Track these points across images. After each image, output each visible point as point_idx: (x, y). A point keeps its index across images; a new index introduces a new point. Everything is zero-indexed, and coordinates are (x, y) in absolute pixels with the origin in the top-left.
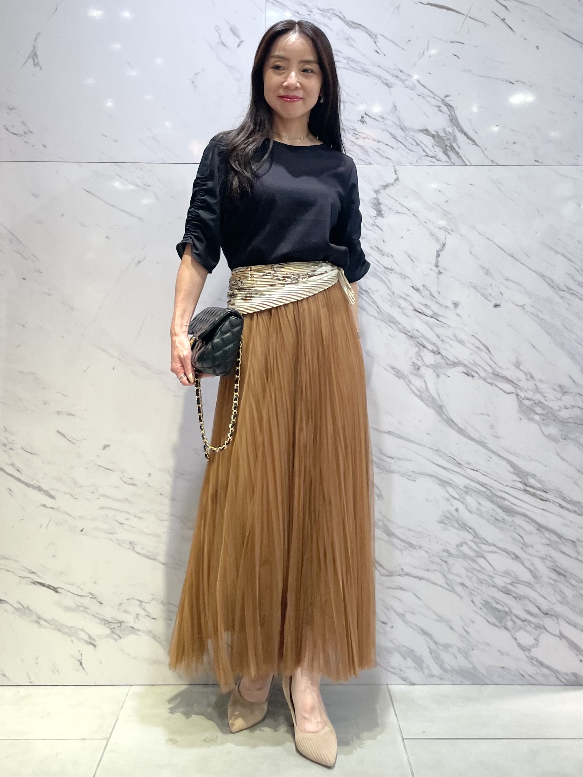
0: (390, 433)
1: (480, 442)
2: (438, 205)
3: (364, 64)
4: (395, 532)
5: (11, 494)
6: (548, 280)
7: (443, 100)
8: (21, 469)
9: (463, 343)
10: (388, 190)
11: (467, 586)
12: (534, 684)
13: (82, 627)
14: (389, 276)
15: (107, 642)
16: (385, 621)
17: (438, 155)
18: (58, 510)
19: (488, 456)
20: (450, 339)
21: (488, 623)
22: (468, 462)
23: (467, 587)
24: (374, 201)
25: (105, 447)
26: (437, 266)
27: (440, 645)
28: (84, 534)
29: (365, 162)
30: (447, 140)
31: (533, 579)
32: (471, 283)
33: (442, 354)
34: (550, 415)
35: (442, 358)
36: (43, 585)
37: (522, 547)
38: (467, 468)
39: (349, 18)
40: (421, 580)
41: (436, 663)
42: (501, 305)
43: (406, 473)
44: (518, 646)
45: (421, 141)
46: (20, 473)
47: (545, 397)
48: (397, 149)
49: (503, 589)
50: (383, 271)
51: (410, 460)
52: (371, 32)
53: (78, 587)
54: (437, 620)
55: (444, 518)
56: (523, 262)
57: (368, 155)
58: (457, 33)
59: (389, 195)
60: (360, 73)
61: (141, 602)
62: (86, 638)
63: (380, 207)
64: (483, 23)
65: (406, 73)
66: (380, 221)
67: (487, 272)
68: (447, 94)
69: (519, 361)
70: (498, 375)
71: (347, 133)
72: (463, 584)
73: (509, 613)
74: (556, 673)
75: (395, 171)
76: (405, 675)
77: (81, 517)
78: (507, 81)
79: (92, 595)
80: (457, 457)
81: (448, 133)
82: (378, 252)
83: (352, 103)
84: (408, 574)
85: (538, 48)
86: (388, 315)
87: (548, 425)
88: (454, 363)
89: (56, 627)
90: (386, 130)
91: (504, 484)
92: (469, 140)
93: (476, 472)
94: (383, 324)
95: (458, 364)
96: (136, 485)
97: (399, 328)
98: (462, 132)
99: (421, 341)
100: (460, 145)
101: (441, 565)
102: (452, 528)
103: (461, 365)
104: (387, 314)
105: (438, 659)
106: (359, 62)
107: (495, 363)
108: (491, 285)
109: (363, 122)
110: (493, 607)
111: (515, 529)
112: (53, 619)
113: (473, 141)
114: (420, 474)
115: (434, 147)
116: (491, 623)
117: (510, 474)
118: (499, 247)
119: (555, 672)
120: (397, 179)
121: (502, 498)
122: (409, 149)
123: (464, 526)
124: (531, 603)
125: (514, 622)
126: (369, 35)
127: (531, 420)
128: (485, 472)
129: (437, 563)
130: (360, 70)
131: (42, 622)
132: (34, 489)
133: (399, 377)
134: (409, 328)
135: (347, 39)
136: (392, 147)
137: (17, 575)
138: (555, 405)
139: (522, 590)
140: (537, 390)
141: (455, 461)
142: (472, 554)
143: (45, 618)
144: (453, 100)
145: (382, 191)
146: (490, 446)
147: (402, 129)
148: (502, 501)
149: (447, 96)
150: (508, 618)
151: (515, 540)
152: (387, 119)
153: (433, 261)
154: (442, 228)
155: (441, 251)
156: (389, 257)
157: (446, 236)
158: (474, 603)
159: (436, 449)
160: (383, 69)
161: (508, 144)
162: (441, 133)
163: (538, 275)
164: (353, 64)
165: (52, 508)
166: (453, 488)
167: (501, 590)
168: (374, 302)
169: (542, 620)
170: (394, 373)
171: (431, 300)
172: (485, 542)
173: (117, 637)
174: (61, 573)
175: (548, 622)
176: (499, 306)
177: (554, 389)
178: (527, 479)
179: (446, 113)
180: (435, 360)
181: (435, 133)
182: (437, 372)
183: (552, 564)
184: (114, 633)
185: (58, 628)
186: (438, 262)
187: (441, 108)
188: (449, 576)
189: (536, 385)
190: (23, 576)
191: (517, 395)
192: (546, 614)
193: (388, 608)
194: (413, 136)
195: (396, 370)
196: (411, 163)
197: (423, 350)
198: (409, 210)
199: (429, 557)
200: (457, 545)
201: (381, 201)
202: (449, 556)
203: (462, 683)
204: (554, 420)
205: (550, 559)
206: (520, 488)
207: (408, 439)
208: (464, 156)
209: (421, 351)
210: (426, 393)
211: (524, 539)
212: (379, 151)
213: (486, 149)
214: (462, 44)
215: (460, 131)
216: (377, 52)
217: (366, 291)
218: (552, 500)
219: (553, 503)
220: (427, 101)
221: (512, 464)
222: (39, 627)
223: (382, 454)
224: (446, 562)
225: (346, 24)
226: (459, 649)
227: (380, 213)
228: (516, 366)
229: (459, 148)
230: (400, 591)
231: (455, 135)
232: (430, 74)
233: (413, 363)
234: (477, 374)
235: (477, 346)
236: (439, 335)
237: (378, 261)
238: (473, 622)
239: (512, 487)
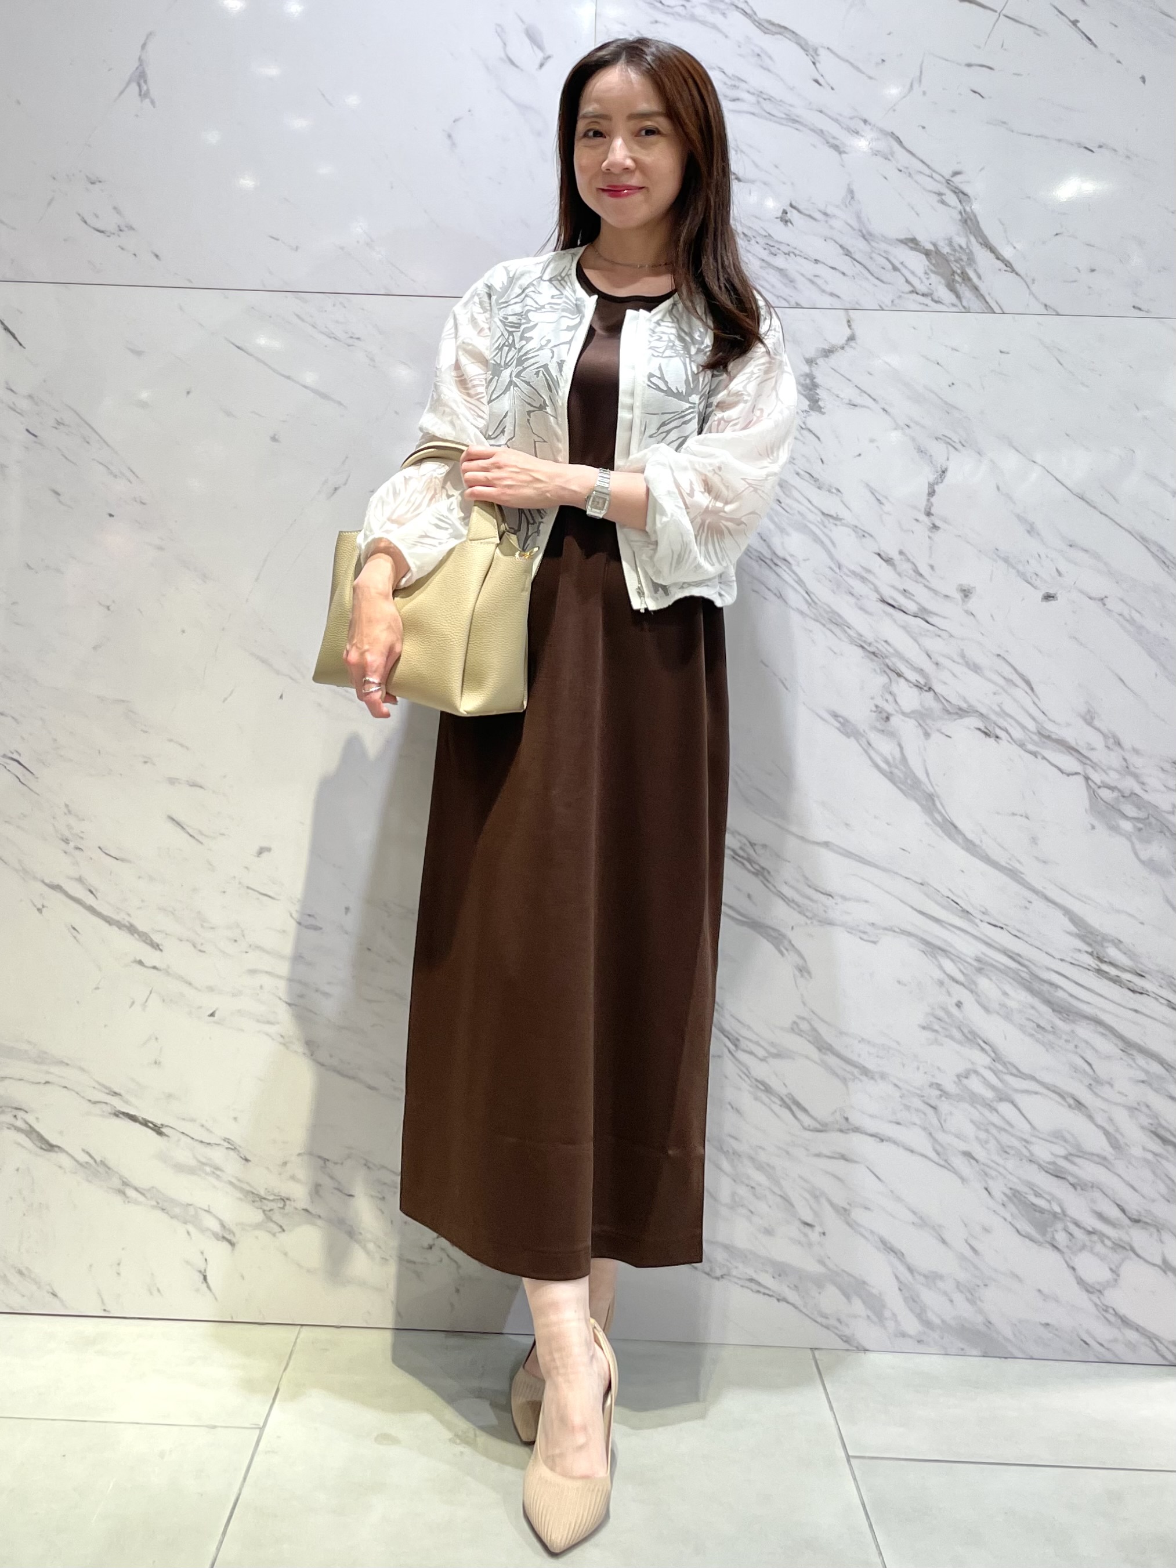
0: (826, 844)
1: (1010, 870)
2: (933, 392)
3: (791, 105)
4: (834, 1045)
5: (75, 937)
6: (1154, 549)
7: (948, 182)
8: (96, 890)
9: (978, 671)
10: (834, 360)
11: (977, 1157)
12: (1109, 1360)
13: (209, 1206)
14: (831, 530)
15: (257, 1238)
16: (809, 1221)
17: (936, 290)
18: (167, 972)
19: (1026, 899)
20: (954, 661)
21: (1017, 1234)
22: (983, 910)
23: (977, 1161)
24: (805, 380)
25: (261, 851)
26: (929, 514)
27: (920, 1274)
28: (215, 1022)
29: (788, 302)
30: (955, 261)
31: (1111, 1150)
32: (997, 549)
33: (936, 691)
34: (1152, 820)
35: (935, 699)
36: (133, 1118)
37: (1090, 1084)
38: (981, 921)
39: (762, 14)
40: (885, 1143)
41: (911, 1310)
42: (1059, 596)
43: (858, 926)
44: (1078, 1283)
45: (902, 263)
46: (96, 898)
47: (1143, 784)
48: (853, 276)
49: (1051, 1167)
50: (819, 520)
51: (866, 902)
52: (807, 44)
53: (203, 1126)
54: (913, 1223)
55: (932, 1019)
56: (1103, 511)
57: (794, 287)
58: (979, 47)
59: (836, 368)
60: (782, 124)
61: (326, 1160)
62: (215, 1227)
63: (818, 391)
64: (1032, 29)
65: (874, 126)
66: (814, 420)
67: (1029, 529)
68: (957, 168)
69: (1092, 710)
70: (1049, 737)
71: (753, 242)
72: (968, 1155)
73: (1061, 1216)
74: (1155, 1341)
75: (849, 321)
76: (847, 1332)
77: (211, 989)
78: (1079, 145)
79: (228, 1142)
80: (962, 898)
81: (957, 248)
82: (811, 483)
83: (765, 184)
84: (857, 1130)
85: (1144, 82)
86: (828, 609)
87: (1148, 841)
88: (960, 709)
89: (158, 1203)
90: (831, 239)
91: (1058, 956)
92: (999, 262)
93: (999, 930)
94: (816, 627)
95: (968, 712)
96: (321, 929)
97: (849, 636)
98: (986, 247)
99: (892, 662)
100: (981, 271)
101: (925, 1114)
102: (947, 1040)
103: (975, 715)
104: (825, 607)
105: (914, 1301)
106: (781, 101)
107: (1043, 713)
108: (1039, 555)
109: (786, 222)
110: (1028, 1202)
111: (1076, 1046)
112: (153, 1187)
113: (1008, 265)
114: (885, 929)
115: (928, 274)
116: (1024, 1233)
117: (1068, 935)
118: (1057, 480)
119: (1151, 1338)
120: (852, 338)
121: (1052, 984)
122: (877, 279)
123: (972, 1038)
124: (1106, 1199)
125: (1071, 1234)
126: (802, 48)
127: (1115, 829)
128: (1019, 931)
129: (917, 1110)
130: (782, 118)
131: (130, 1192)
132: (120, 928)
133: (848, 735)
134: (869, 636)
135: (758, 55)
136: (843, 274)
137: (83, 1097)
138: (1163, 801)
139: (1089, 1171)
140: (1127, 770)
141: (955, 904)
142: (989, 1094)
143: (136, 1183)
144: (968, 182)
145: (821, 361)
146: (1028, 879)
147: (864, 237)
148: (1052, 990)
149: (956, 173)
150: (1059, 1226)
151: (1076, 1070)
152: (834, 216)
153: (922, 503)
154: (942, 437)
155: (937, 483)
156: (832, 493)
157: (948, 453)
158: (989, 1193)
159: (920, 881)
160: (830, 117)
161: (1079, 271)
162: (944, 247)
163: (1136, 538)
164: (768, 106)
165: (154, 968)
166: (952, 960)
167: (1046, 1169)
168: (800, 582)
169: (1128, 1234)
170: (838, 725)
171: (917, 582)
172: (1014, 1071)
173: (277, 1229)
174: (170, 1096)
175: (1138, 1237)
176: (1053, 597)
177: (1162, 769)
178: (1102, 946)
179: (955, 208)
180: (921, 704)
181: (931, 247)
182: (926, 727)
183: (1150, 1121)
184: (271, 1220)
185: (160, 1205)
186: (932, 505)
187: (943, 197)
188: (940, 1136)
189: (1125, 760)
190: (97, 1100)
191: (1087, 778)
192: (1137, 1221)
193: (816, 1195)
194: (885, 252)
195: (842, 721)
196: (880, 306)
197: (898, 683)
198: (874, 400)
199: (901, 1097)
200: (958, 1076)
201: (818, 380)
202: (941, 1096)
203: (962, 1353)
204: (1161, 832)
205: (1144, 1109)
206: (1089, 965)
207: (863, 858)
208: (989, 294)
209: (893, 683)
210: (902, 768)
211: (1094, 1067)
212: (816, 280)
213: (1033, 280)
214: (988, 70)
215: (981, 244)
216: (817, 81)
217: (785, 560)
218: (1154, 993)
219: (1156, 999)
220: (916, 182)
221: (1074, 919)
222: (124, 1202)
223: (810, 886)
224: (934, 1108)
225: (757, 27)
226: (958, 1285)
227: (815, 404)
228: (1085, 720)
229: (980, 277)
230: (842, 1162)
231: (971, 252)
232: (924, 128)
233: (877, 706)
234: (1007, 735)
235: (1006, 677)
236: (930, 653)
237: (810, 502)
238: (986, 1230)
239: (1071, 963)
